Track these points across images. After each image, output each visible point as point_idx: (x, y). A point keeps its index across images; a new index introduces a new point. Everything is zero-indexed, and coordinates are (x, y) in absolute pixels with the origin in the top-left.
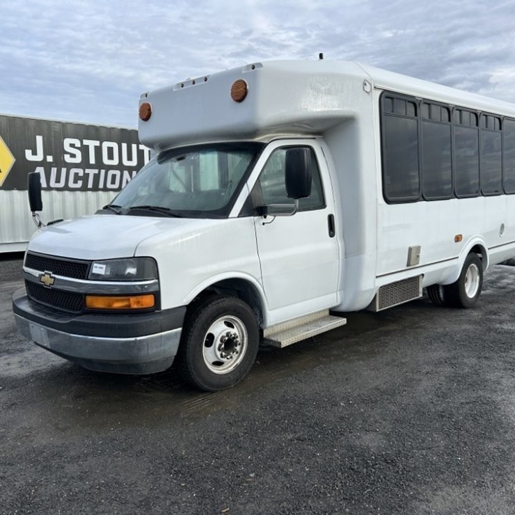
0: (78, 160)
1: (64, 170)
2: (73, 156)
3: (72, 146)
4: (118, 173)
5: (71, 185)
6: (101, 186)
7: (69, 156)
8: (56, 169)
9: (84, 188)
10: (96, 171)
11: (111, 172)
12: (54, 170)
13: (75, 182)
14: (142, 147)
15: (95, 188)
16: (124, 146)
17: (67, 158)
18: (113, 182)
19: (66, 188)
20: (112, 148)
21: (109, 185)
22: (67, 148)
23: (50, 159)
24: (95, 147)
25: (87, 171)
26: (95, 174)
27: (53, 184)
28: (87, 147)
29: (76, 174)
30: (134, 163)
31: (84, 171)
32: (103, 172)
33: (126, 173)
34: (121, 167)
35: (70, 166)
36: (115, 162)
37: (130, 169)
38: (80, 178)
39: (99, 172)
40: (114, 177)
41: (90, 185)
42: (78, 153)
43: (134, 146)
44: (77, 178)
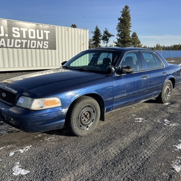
0: (19, 36)
1: (13, 40)
2: (16, 34)
3: (16, 30)
4: (35, 42)
5: (16, 46)
6: (28, 47)
7: (15, 34)
8: (9, 39)
9: (21, 48)
10: (26, 41)
11: (32, 42)
12: (9, 40)
13: (18, 45)
14: (45, 31)
15: (26, 48)
16: (38, 31)
17: (14, 35)
18: (33, 45)
19: (14, 47)
20: (33, 32)
21: (32, 47)
22: (14, 31)
23: (7, 35)
24: (26, 31)
25: (22, 41)
26: (26, 42)
27: (8, 45)
28: (22, 31)
29: (18, 42)
30: (42, 38)
31: (21, 41)
32: (29, 41)
33: (38, 42)
34: (36, 39)
35: (15, 39)
36: (34, 37)
37: (40, 40)
38: (20, 43)
39: (28, 41)
40: (34, 43)
41: (24, 46)
42: (19, 33)
43: (42, 31)
44: (18, 43)
